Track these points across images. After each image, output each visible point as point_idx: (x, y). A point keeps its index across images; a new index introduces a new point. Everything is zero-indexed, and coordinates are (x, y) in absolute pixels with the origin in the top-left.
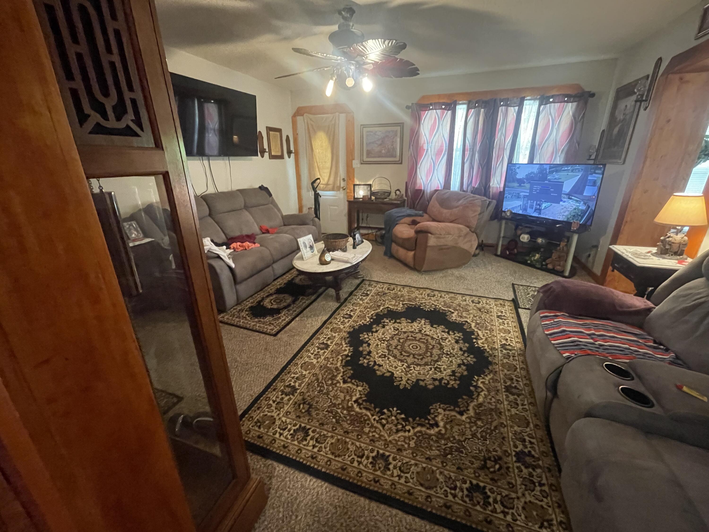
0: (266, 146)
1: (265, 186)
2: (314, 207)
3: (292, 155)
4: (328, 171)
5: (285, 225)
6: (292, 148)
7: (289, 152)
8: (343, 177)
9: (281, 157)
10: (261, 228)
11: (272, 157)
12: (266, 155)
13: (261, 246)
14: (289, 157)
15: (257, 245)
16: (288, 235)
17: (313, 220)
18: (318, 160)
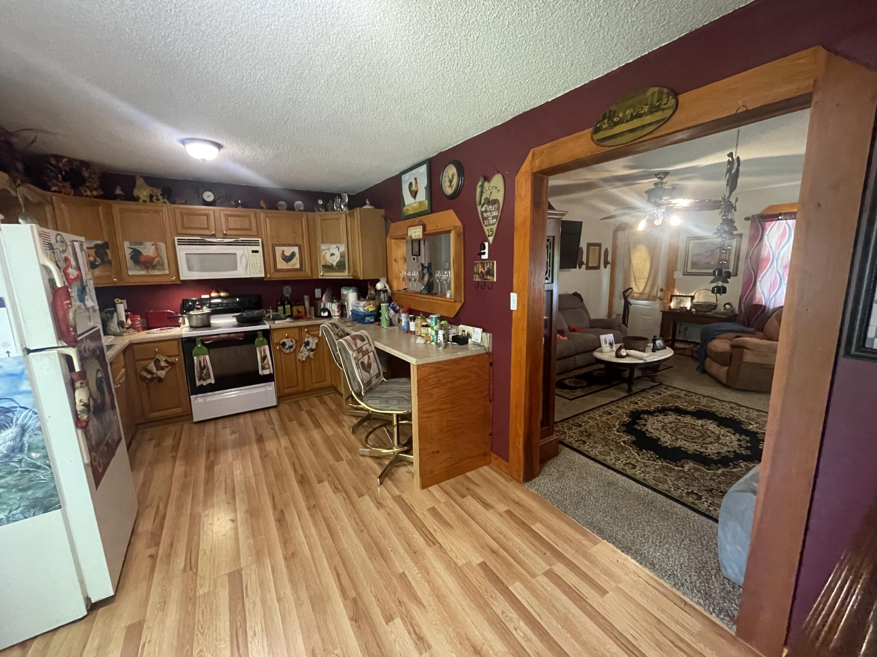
0: (584, 260)
1: (578, 292)
2: (622, 313)
3: (609, 266)
4: (645, 280)
5: (591, 327)
6: (610, 259)
7: (606, 263)
8: (660, 287)
9: (598, 268)
10: (569, 327)
11: (588, 268)
12: (584, 267)
13: (569, 339)
14: (605, 267)
15: (566, 338)
16: (592, 335)
17: (619, 325)
18: (635, 271)
